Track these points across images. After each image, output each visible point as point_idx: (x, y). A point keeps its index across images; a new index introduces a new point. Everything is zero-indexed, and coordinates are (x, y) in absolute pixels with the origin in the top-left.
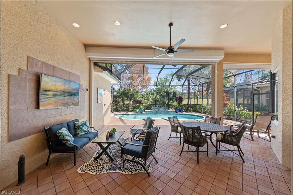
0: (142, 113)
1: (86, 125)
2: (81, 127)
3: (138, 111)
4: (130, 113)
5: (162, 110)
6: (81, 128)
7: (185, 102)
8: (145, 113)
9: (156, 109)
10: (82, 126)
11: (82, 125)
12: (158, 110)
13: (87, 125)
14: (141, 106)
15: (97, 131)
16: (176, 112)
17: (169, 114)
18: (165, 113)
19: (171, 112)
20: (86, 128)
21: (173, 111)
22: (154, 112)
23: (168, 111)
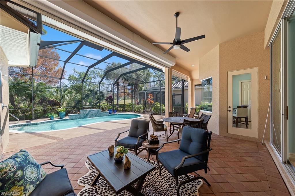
0: (64, 119)
1: (29, 164)
2: (20, 173)
3: (56, 117)
4: (38, 122)
5: (94, 112)
6: (22, 177)
7: (115, 102)
8: (67, 118)
9: (86, 111)
10: (23, 170)
11: (21, 168)
12: (89, 113)
13: (33, 164)
14: (61, 109)
15: (62, 167)
16: (110, 113)
17: (102, 116)
18: (97, 115)
19: (104, 114)
20: (35, 171)
21: (107, 112)
22: (83, 116)
23: (101, 113)
